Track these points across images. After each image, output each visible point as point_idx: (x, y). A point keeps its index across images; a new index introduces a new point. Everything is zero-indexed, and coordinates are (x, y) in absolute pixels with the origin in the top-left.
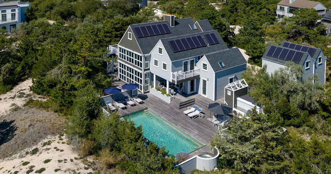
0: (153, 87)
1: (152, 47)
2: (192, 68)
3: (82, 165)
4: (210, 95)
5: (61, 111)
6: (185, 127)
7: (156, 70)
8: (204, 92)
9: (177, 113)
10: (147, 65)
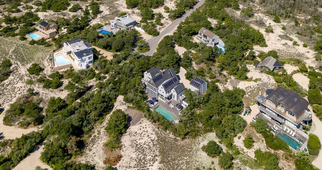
0: (159, 97)
1: (159, 85)
2: (170, 92)
3: (153, 125)
4: (175, 99)
5: (139, 109)
6: (171, 111)
7: (161, 93)
8: (174, 98)
9: (168, 106)
10: (157, 91)
